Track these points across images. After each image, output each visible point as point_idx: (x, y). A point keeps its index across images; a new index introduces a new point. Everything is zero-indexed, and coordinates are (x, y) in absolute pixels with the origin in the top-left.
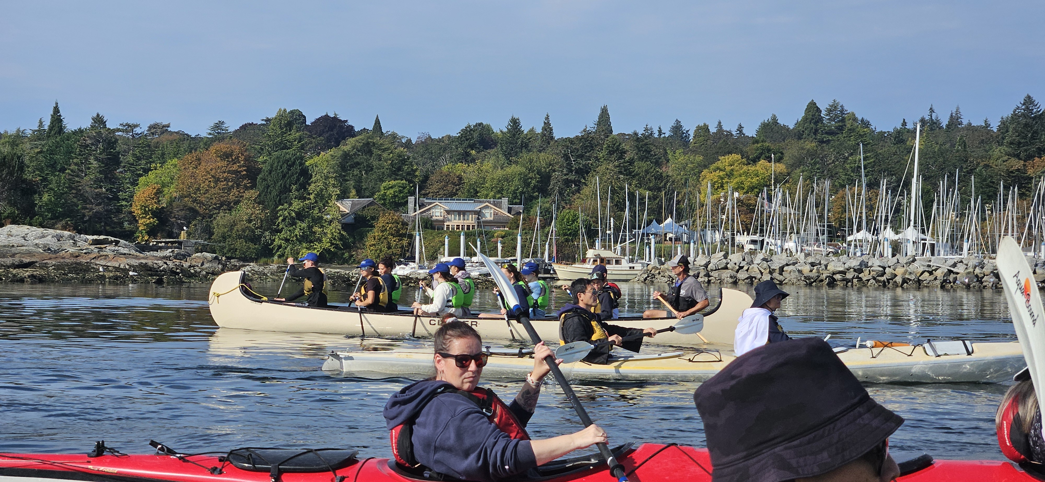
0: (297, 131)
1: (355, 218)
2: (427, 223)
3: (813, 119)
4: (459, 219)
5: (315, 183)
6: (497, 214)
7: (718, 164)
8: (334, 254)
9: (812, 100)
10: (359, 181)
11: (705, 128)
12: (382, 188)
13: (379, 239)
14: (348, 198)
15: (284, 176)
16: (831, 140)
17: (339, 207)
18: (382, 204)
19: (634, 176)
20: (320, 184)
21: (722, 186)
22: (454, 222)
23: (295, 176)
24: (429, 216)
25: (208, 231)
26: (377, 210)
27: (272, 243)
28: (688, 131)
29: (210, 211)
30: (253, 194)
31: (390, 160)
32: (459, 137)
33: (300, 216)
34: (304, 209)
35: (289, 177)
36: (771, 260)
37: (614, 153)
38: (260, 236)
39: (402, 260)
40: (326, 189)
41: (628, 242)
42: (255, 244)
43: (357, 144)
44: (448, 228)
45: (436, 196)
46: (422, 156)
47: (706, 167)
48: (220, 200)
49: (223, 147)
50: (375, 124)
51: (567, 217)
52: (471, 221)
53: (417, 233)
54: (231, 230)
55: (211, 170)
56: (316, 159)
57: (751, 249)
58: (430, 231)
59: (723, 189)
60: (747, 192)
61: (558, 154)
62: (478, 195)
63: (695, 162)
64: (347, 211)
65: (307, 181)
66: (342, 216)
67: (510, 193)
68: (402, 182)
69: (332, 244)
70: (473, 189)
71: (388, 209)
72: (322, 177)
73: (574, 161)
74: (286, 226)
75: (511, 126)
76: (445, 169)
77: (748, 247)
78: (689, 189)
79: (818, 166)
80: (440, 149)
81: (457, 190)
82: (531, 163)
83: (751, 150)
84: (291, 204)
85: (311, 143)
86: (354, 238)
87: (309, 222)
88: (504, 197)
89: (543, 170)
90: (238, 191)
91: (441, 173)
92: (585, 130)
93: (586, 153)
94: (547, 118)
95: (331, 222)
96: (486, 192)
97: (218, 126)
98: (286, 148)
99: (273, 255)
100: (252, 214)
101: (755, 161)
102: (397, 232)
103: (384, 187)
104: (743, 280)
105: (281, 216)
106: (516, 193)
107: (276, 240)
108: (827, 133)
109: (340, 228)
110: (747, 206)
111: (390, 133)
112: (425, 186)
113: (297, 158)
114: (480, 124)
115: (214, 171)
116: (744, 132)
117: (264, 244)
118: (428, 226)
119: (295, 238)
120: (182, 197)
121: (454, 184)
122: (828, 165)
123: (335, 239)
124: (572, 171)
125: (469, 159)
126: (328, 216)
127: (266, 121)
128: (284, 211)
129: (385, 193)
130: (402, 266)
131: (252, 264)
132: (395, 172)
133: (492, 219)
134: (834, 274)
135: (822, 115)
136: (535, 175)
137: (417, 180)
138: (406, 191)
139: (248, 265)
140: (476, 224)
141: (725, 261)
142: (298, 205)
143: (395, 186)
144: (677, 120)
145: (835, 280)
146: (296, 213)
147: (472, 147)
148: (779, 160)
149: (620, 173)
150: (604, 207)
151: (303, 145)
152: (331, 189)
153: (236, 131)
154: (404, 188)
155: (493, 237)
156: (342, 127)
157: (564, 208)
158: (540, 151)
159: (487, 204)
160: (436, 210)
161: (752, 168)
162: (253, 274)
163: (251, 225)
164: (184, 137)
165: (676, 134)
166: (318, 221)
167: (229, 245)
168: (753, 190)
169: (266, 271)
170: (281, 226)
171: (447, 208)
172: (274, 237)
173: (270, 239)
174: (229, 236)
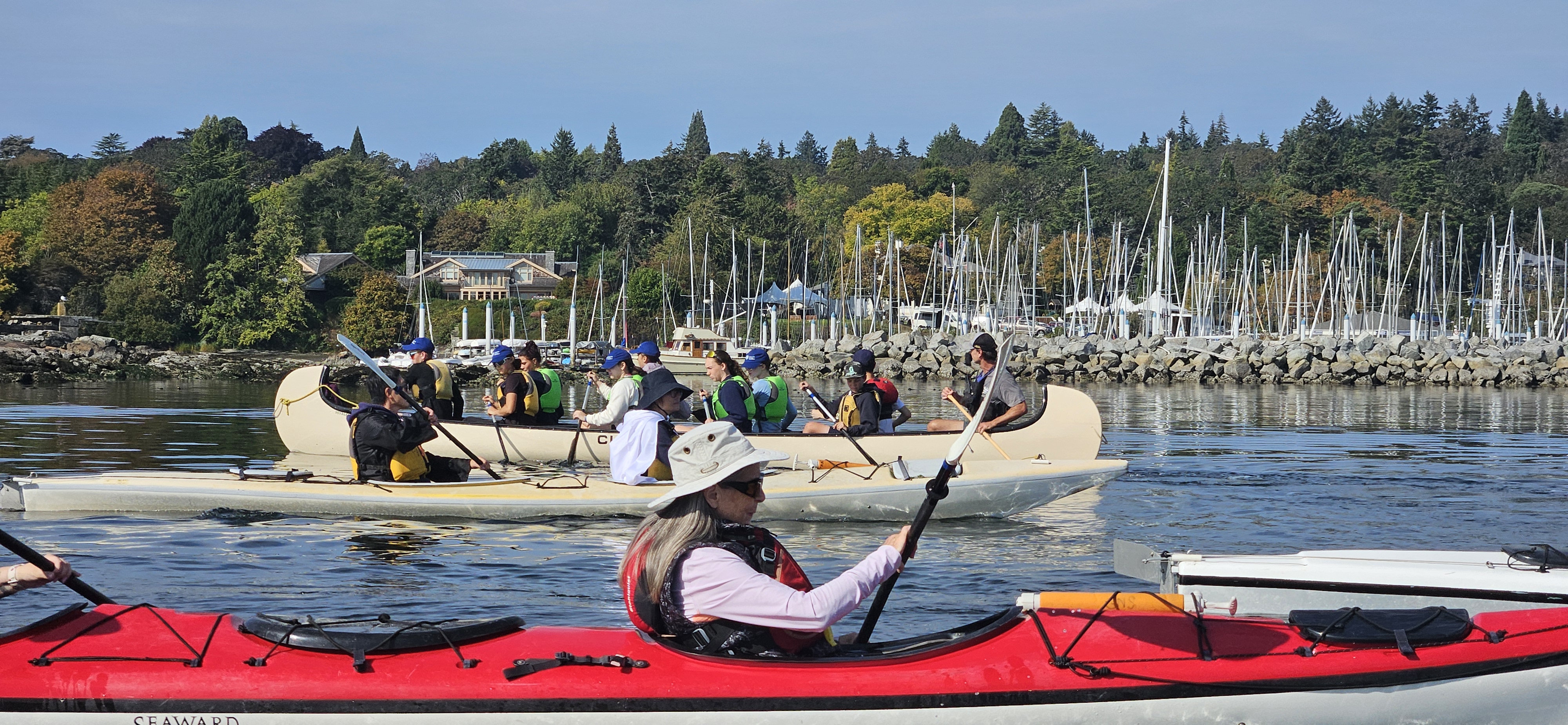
0: (235, 150)
1: (326, 282)
2: (434, 290)
3: (1011, 132)
4: (483, 283)
5: (263, 229)
6: (538, 276)
7: (871, 198)
8: (295, 336)
9: (1011, 104)
10: (331, 225)
11: (851, 145)
12: (367, 237)
13: (364, 314)
14: (315, 251)
15: (215, 219)
16: (1039, 164)
17: (301, 266)
18: (367, 261)
19: (743, 217)
20: (272, 231)
21: (877, 232)
22: (475, 287)
23: (233, 219)
24: (438, 279)
25: (97, 304)
26: (359, 270)
27: (197, 321)
28: (824, 149)
29: (99, 272)
30: (167, 245)
31: (378, 194)
32: (481, 159)
33: (241, 279)
34: (246, 269)
35: (224, 220)
36: (954, 343)
37: (713, 182)
38: (178, 311)
39: (399, 344)
40: (281, 238)
41: (735, 316)
42: (171, 323)
43: (328, 171)
44: (466, 297)
45: (448, 248)
46: (426, 189)
47: (852, 202)
48: (114, 254)
49: (119, 173)
50: (355, 140)
51: (643, 279)
52: (500, 285)
53: (422, 304)
54: (133, 300)
55: (100, 209)
56: (265, 193)
57: (921, 326)
58: (439, 300)
59: (879, 236)
60: (915, 241)
61: (629, 184)
62: (511, 246)
63: (836, 195)
64: (314, 272)
65: (251, 227)
66: (307, 279)
67: (558, 243)
68: (398, 227)
69: (291, 321)
70: (503, 237)
71: (376, 268)
72: (274, 220)
73: (653, 195)
74: (220, 295)
75: (558, 143)
76: (461, 208)
77: (917, 323)
78: (827, 236)
79: (1020, 201)
80: (453, 178)
81: (479, 240)
82: (589, 198)
83: (921, 177)
84: (226, 262)
85: (256, 168)
86: (325, 312)
87: (255, 287)
88: (548, 250)
89: (607, 208)
90: (143, 242)
91: (456, 214)
92: (669, 149)
93: (671, 182)
94: (613, 131)
95: (289, 288)
96: (521, 243)
97: (110, 141)
98: (218, 175)
99: (199, 339)
100: (166, 276)
101: (926, 193)
102: (390, 304)
103: (370, 236)
104: (912, 374)
105: (210, 279)
106: (567, 244)
107: (204, 316)
108: (1032, 153)
109: (303, 297)
110: (916, 261)
111: (377, 154)
112: (431, 234)
113: (235, 192)
114: (513, 141)
115: (104, 211)
116: (909, 150)
117: (184, 322)
118: (437, 293)
119: (233, 314)
120: (55, 250)
121: (474, 230)
122: (1035, 200)
123: (295, 314)
124: (650, 210)
125: (497, 192)
126: (285, 280)
127: (184, 134)
128: (215, 272)
129: (372, 244)
130: (399, 354)
131: (168, 352)
132: (386, 213)
133: (531, 282)
134: (1046, 363)
135: (1025, 126)
136: (594, 216)
137: (419, 225)
138: (402, 241)
139: (163, 354)
140: (507, 291)
141: (883, 344)
142: (238, 262)
143: (386, 234)
144: (807, 133)
145: (1048, 373)
146: (234, 274)
147: (501, 174)
148: (962, 192)
149: (723, 212)
150: (699, 263)
151: (244, 171)
152: (289, 238)
153: (138, 150)
154: (400, 237)
155: (533, 309)
156: (302, 145)
157: (638, 265)
158: (602, 181)
159: (524, 260)
160: (449, 270)
161: (922, 205)
162: (172, 368)
163: (164, 293)
164: (58, 158)
165: (806, 154)
166: (270, 286)
167: (131, 324)
168: (924, 237)
169: (192, 363)
170: (211, 295)
171: (464, 267)
172: (200, 311)
173: (194, 314)
174: (130, 310)
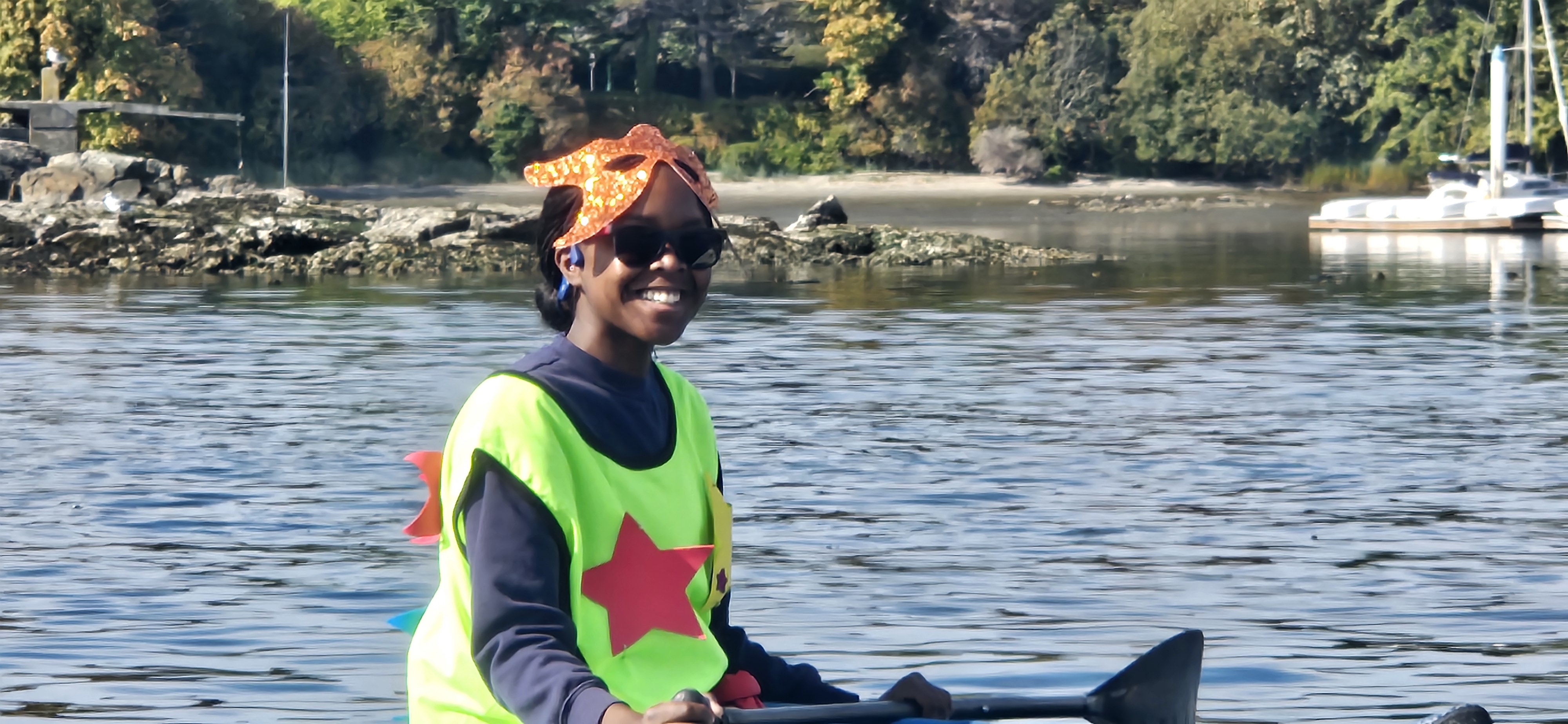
27: (1360, 105)
38: (1314, 76)
42: (1294, 110)
54: (1197, 52)
99: (1367, 151)
107: (1379, 91)
117: (1330, 106)
163: (1278, 31)
172: (1370, 78)
173: (1356, 86)
174: (1190, 78)
